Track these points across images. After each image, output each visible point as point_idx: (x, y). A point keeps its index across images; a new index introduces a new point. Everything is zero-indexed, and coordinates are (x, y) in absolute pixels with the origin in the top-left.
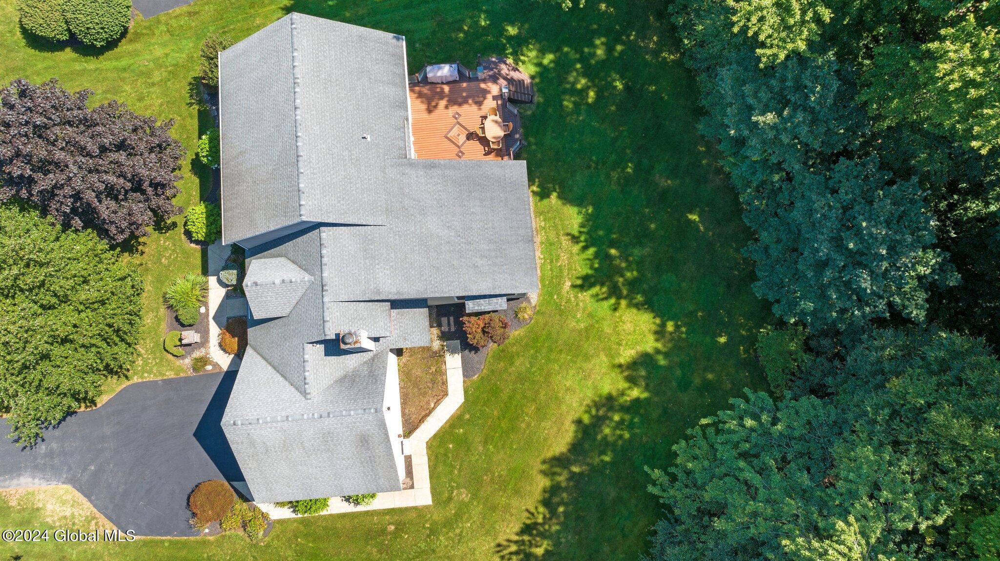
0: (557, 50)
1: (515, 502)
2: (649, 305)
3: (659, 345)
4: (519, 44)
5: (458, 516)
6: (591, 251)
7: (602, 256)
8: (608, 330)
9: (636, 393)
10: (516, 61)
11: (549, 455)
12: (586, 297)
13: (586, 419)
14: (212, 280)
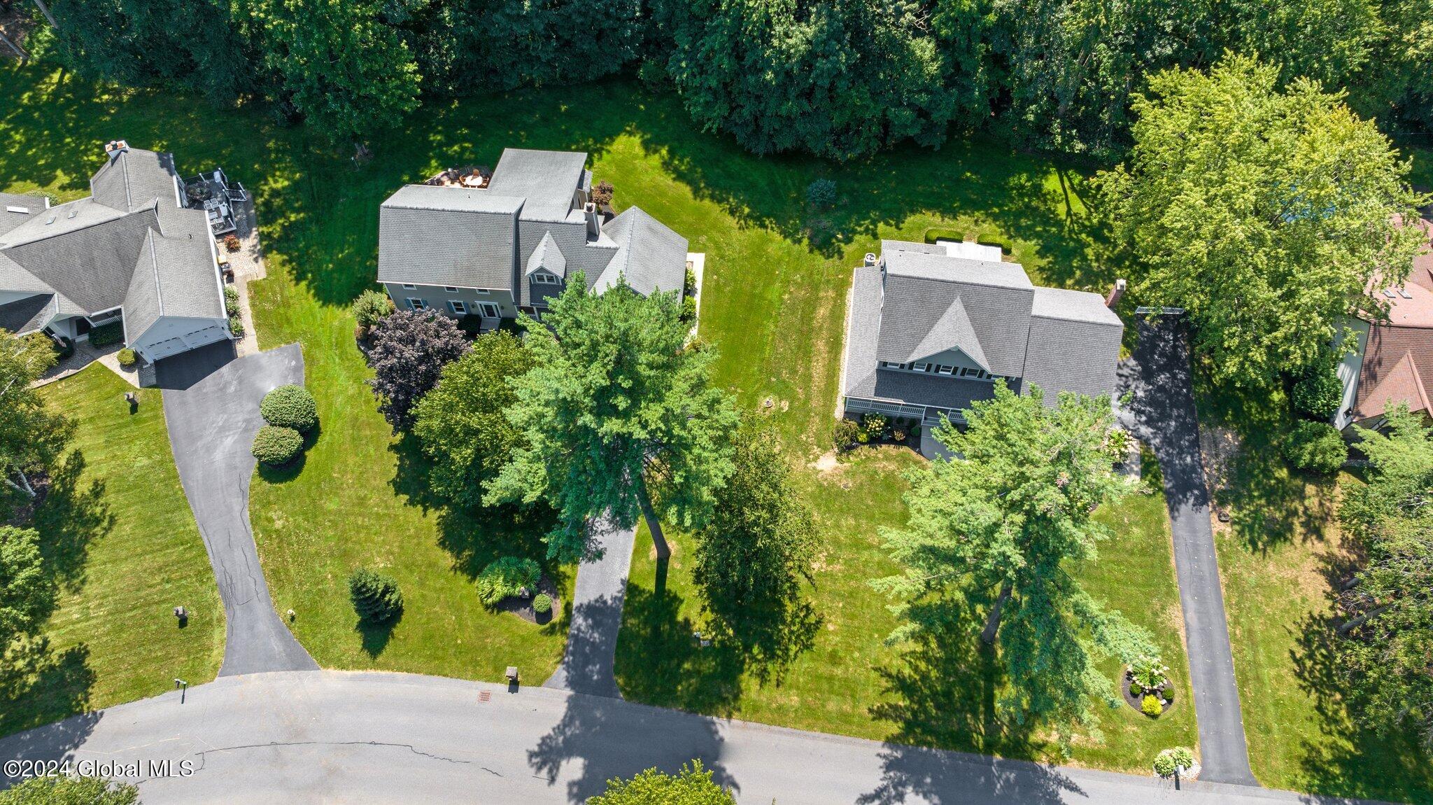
0: (431, 158)
1: (714, 215)
2: (612, 135)
3: (638, 136)
8: (621, 157)
9: (664, 152)
11: (691, 195)
12: (597, 163)
13: (673, 176)
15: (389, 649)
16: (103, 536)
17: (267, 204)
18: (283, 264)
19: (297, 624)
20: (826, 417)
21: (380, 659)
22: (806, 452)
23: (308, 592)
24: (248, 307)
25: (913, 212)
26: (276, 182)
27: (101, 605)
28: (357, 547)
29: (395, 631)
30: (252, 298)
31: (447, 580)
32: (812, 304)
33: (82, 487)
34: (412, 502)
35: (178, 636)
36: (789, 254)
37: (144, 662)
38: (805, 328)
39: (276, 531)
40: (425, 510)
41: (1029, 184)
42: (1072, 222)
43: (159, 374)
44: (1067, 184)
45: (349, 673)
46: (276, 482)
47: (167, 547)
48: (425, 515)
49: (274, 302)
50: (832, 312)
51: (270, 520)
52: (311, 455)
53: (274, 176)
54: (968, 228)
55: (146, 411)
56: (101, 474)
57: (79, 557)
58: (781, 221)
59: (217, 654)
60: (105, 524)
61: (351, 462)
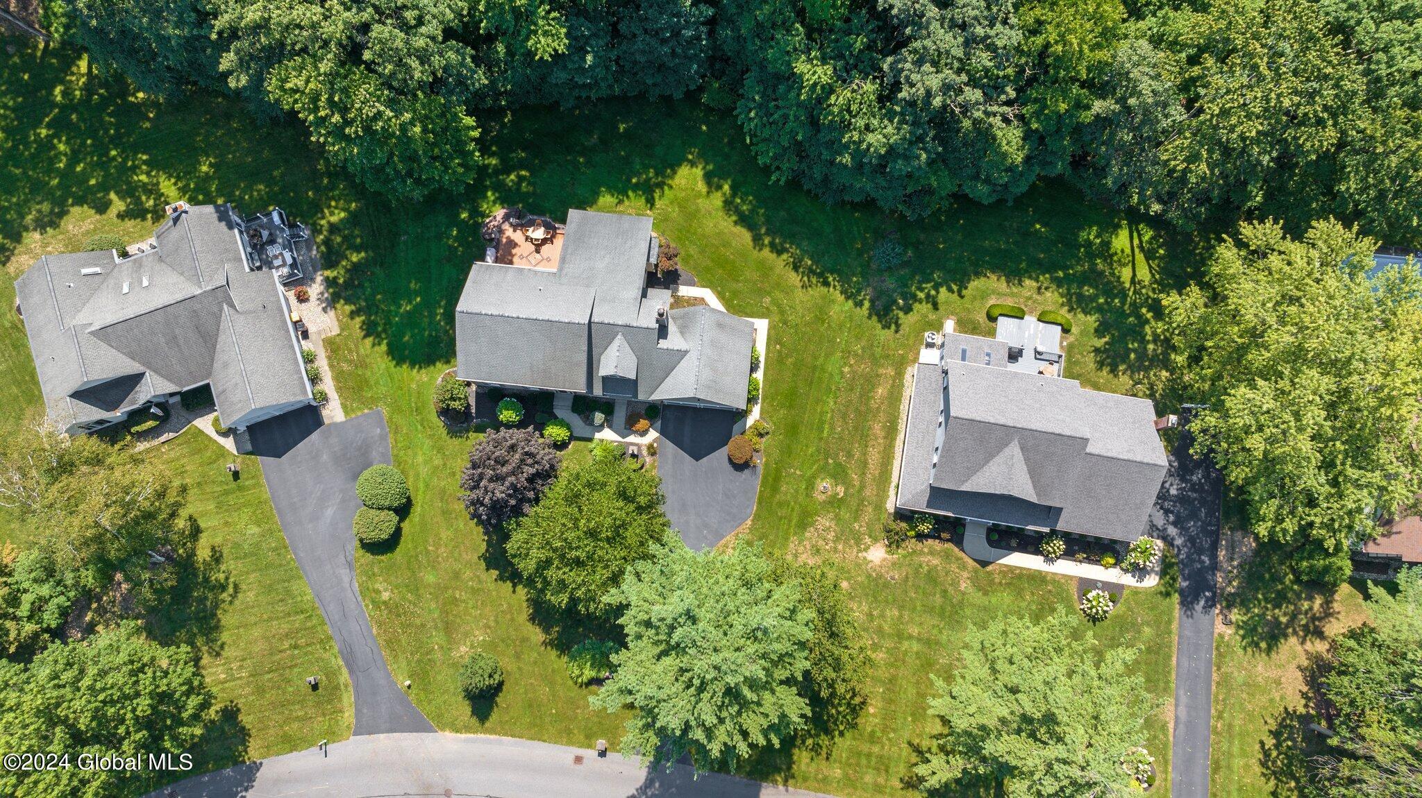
0: (486, 189)
1: (777, 271)
2: (674, 166)
3: (700, 167)
4: (476, 212)
5: (779, 306)
6: (630, 193)
7: (636, 188)
8: (683, 194)
9: (726, 187)
10: (488, 216)
11: (751, 244)
12: (658, 204)
13: (734, 218)
14: (598, 436)
15: (495, 716)
16: (231, 602)
17: (327, 242)
18: (353, 315)
19: (414, 691)
20: (879, 507)
21: (487, 725)
22: (858, 541)
23: (419, 661)
24: (327, 368)
25: (978, 274)
26: (332, 214)
27: (241, 667)
28: (458, 620)
29: (498, 699)
30: (329, 358)
31: (539, 654)
32: (871, 381)
33: (203, 554)
34: (501, 578)
35: (311, 698)
36: (851, 318)
37: (288, 720)
38: (863, 408)
39: (385, 603)
40: (514, 586)
41: (1098, 241)
42: (1135, 292)
43: (253, 440)
44: (1136, 242)
45: (463, 736)
46: (378, 554)
47: (289, 614)
48: (514, 592)
49: (351, 362)
50: (891, 393)
51: (378, 592)
52: (405, 526)
53: (329, 207)
54: (1030, 298)
55: (247, 479)
56: (218, 540)
57: (213, 623)
58: (844, 279)
59: (349, 716)
60: (231, 590)
61: (443, 536)
